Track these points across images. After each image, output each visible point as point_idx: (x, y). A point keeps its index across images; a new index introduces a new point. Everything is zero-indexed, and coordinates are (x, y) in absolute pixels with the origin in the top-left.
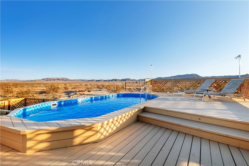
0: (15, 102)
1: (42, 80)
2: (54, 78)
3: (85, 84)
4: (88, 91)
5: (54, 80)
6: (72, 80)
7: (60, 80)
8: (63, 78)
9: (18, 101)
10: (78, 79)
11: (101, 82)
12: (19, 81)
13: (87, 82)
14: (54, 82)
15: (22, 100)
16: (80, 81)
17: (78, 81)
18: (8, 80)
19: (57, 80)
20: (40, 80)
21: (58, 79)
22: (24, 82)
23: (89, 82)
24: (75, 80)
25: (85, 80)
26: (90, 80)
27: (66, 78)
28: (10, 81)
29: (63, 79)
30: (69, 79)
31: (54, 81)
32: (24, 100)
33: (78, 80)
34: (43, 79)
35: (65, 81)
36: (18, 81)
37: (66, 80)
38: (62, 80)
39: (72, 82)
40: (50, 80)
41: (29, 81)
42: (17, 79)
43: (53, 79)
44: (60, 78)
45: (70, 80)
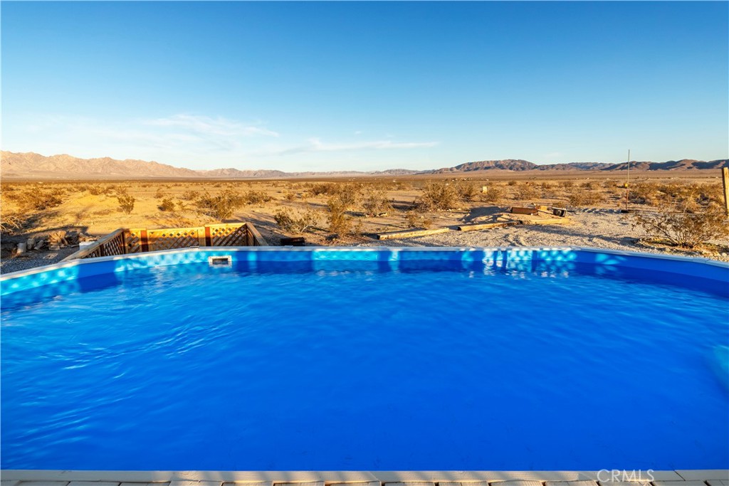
0: (222, 232)
1: (455, 170)
2: (488, 162)
3: (586, 182)
4: (555, 214)
5: (486, 168)
6: (542, 168)
7: (503, 169)
8: (513, 161)
9: (228, 231)
10: (566, 162)
11: (680, 170)
12: (409, 172)
13: (605, 172)
14: (486, 175)
15: (240, 229)
16: (573, 170)
17: (567, 171)
18: (391, 171)
19: (494, 168)
20: (451, 169)
21: (497, 166)
22: (419, 176)
23: (614, 172)
24: (553, 166)
25: (596, 165)
26: (619, 165)
27: (523, 162)
28: (394, 174)
29: (512, 164)
30: (532, 164)
31: (487, 170)
32: (242, 229)
33: (564, 166)
34: (458, 167)
35: (517, 169)
36: (407, 173)
37: (523, 169)
38: (511, 169)
39: (540, 172)
40: (477, 169)
41: (428, 172)
42: (406, 169)
43: (485, 166)
44: (504, 161)
45: (536, 167)
